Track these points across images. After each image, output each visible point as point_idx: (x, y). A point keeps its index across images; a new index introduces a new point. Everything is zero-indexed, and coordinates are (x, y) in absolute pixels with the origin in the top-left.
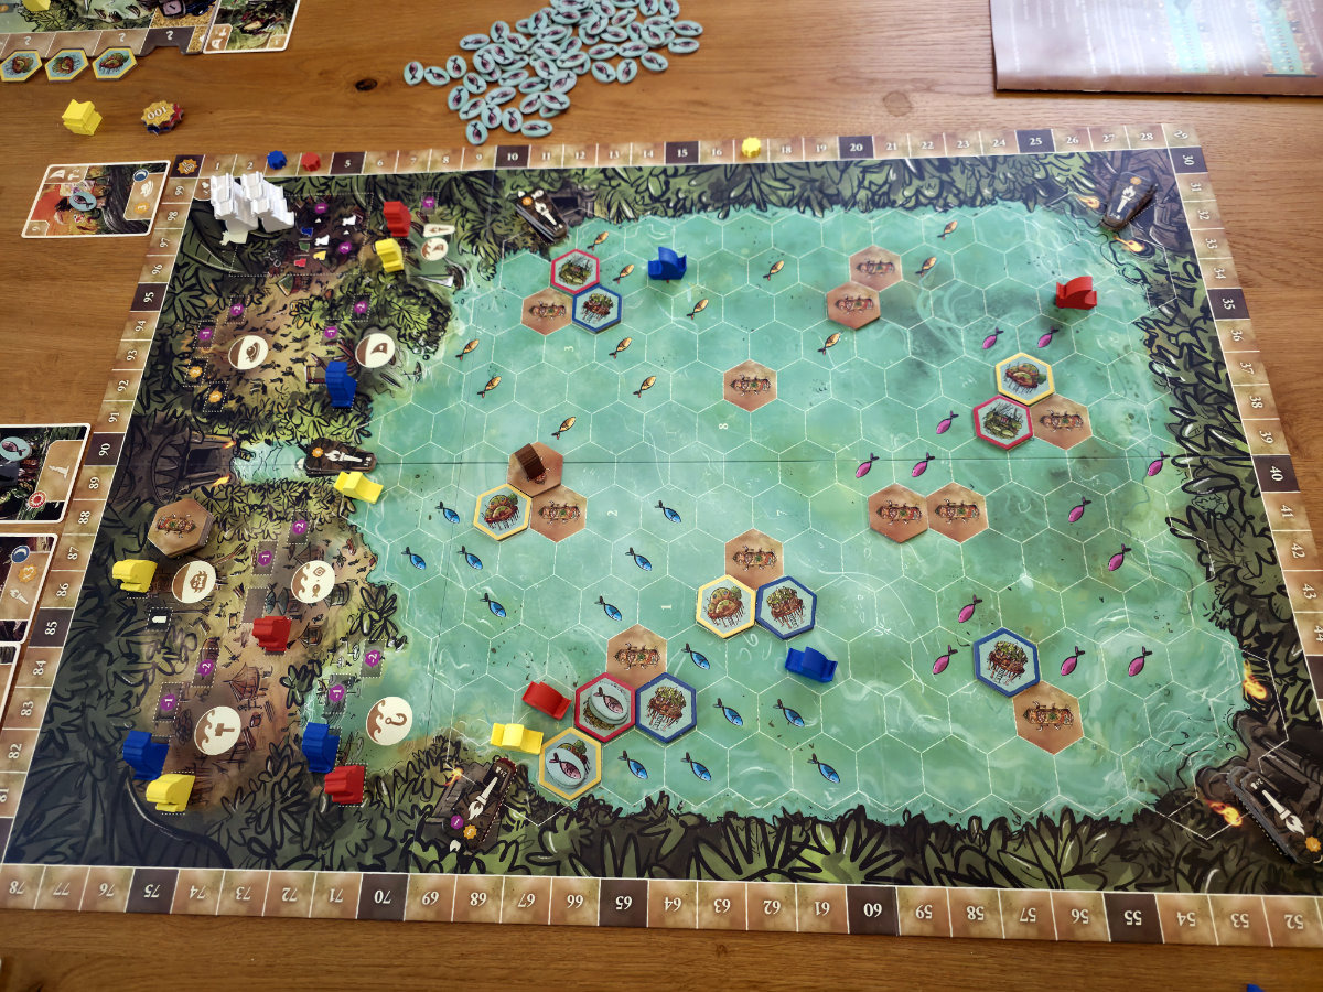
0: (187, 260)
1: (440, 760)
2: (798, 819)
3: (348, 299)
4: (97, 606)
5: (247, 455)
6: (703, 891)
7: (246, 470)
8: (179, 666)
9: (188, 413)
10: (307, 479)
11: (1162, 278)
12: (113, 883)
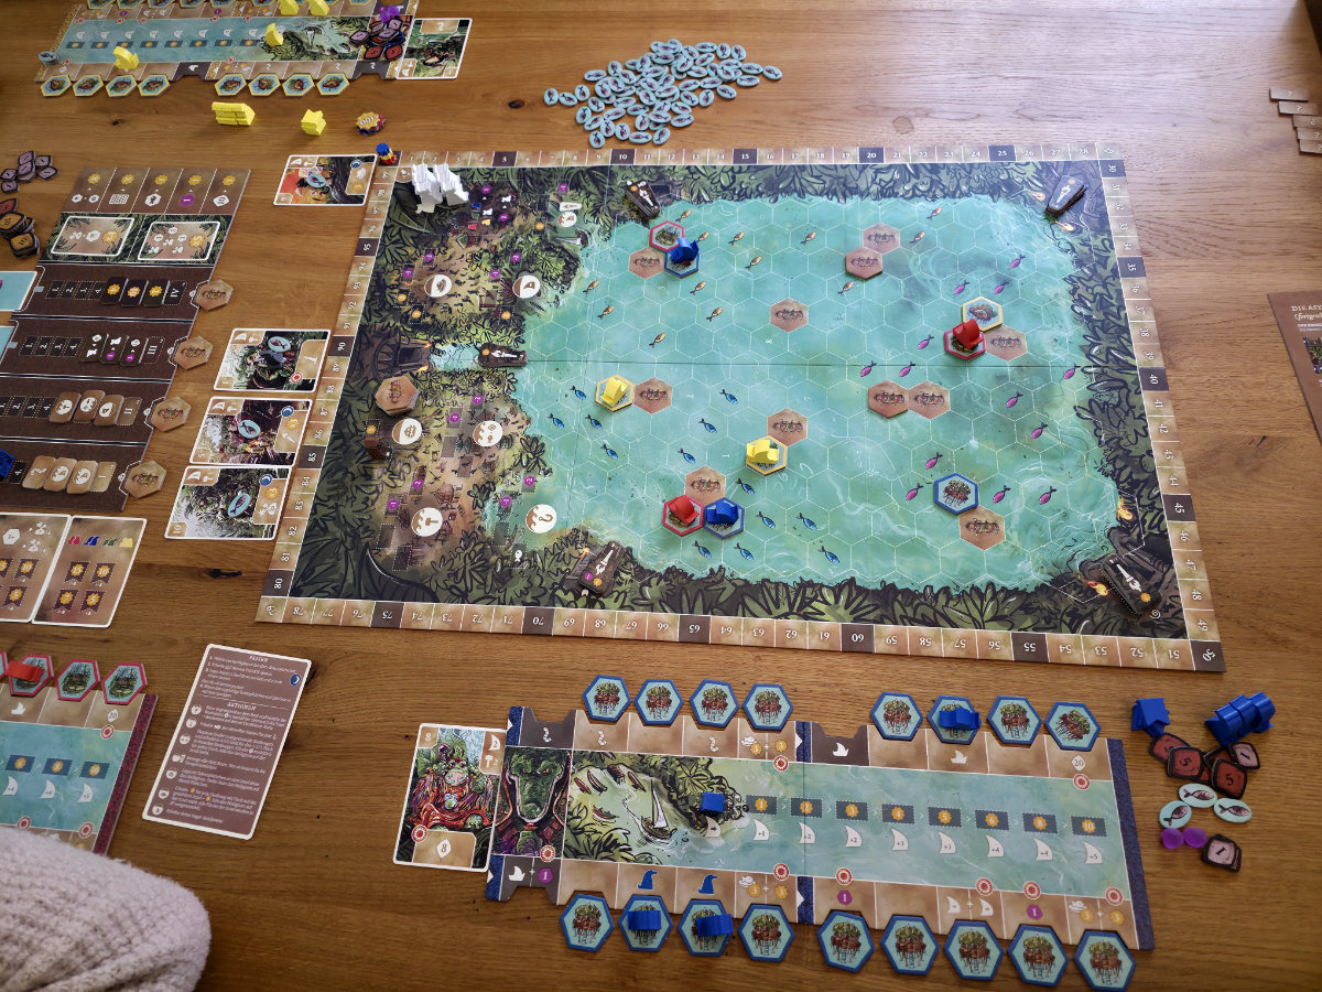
0: (393, 222)
1: (575, 542)
2: (810, 584)
3: (507, 252)
4: (342, 445)
5: (439, 353)
6: (746, 623)
7: (439, 363)
8: (399, 483)
9: (398, 324)
10: (481, 369)
11: (1086, 249)
12: (362, 610)
